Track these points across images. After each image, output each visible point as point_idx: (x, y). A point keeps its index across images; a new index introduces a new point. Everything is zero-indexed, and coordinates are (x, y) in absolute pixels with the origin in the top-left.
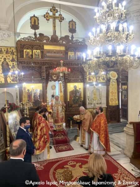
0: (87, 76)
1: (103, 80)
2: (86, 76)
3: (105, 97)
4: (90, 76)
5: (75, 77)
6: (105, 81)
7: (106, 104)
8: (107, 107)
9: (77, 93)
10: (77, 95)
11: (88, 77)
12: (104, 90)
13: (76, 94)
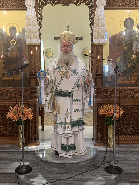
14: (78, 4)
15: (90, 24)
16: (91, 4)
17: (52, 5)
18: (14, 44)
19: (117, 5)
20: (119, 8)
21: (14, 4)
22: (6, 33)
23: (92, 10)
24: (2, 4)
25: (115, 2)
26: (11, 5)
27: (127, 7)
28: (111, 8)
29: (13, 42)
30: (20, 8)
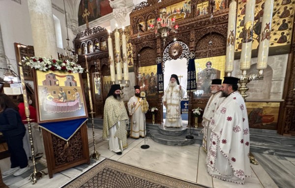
0: (236, 41)
1: (278, 42)
3: (284, 79)
5: (210, 47)
7: (281, 94)
8: (283, 100)
9: (212, 74)
10: (211, 78)
13: (210, 76)
14: (181, 58)
16: (188, 57)
20: (202, 57)
27: (207, 56)
28: (198, 58)
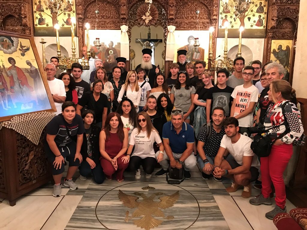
0: (220, 16)
2: (215, 13)
4: (226, 16)
5: (192, 17)
6: (262, 28)
9: (195, 53)
10: (194, 58)
11: (222, 18)
12: (259, 50)
13: (192, 55)
14: (156, 26)
15: (165, 40)
16: (165, 26)
17: (138, 26)
18: (112, 53)
19: (182, 27)
20: (184, 29)
21: (112, 26)
22: (106, 45)
23: (166, 30)
24: (104, 26)
25: (181, 25)
26: (109, 26)
27: (189, 29)
28: (178, 29)
29: (111, 52)
30: (116, 28)
